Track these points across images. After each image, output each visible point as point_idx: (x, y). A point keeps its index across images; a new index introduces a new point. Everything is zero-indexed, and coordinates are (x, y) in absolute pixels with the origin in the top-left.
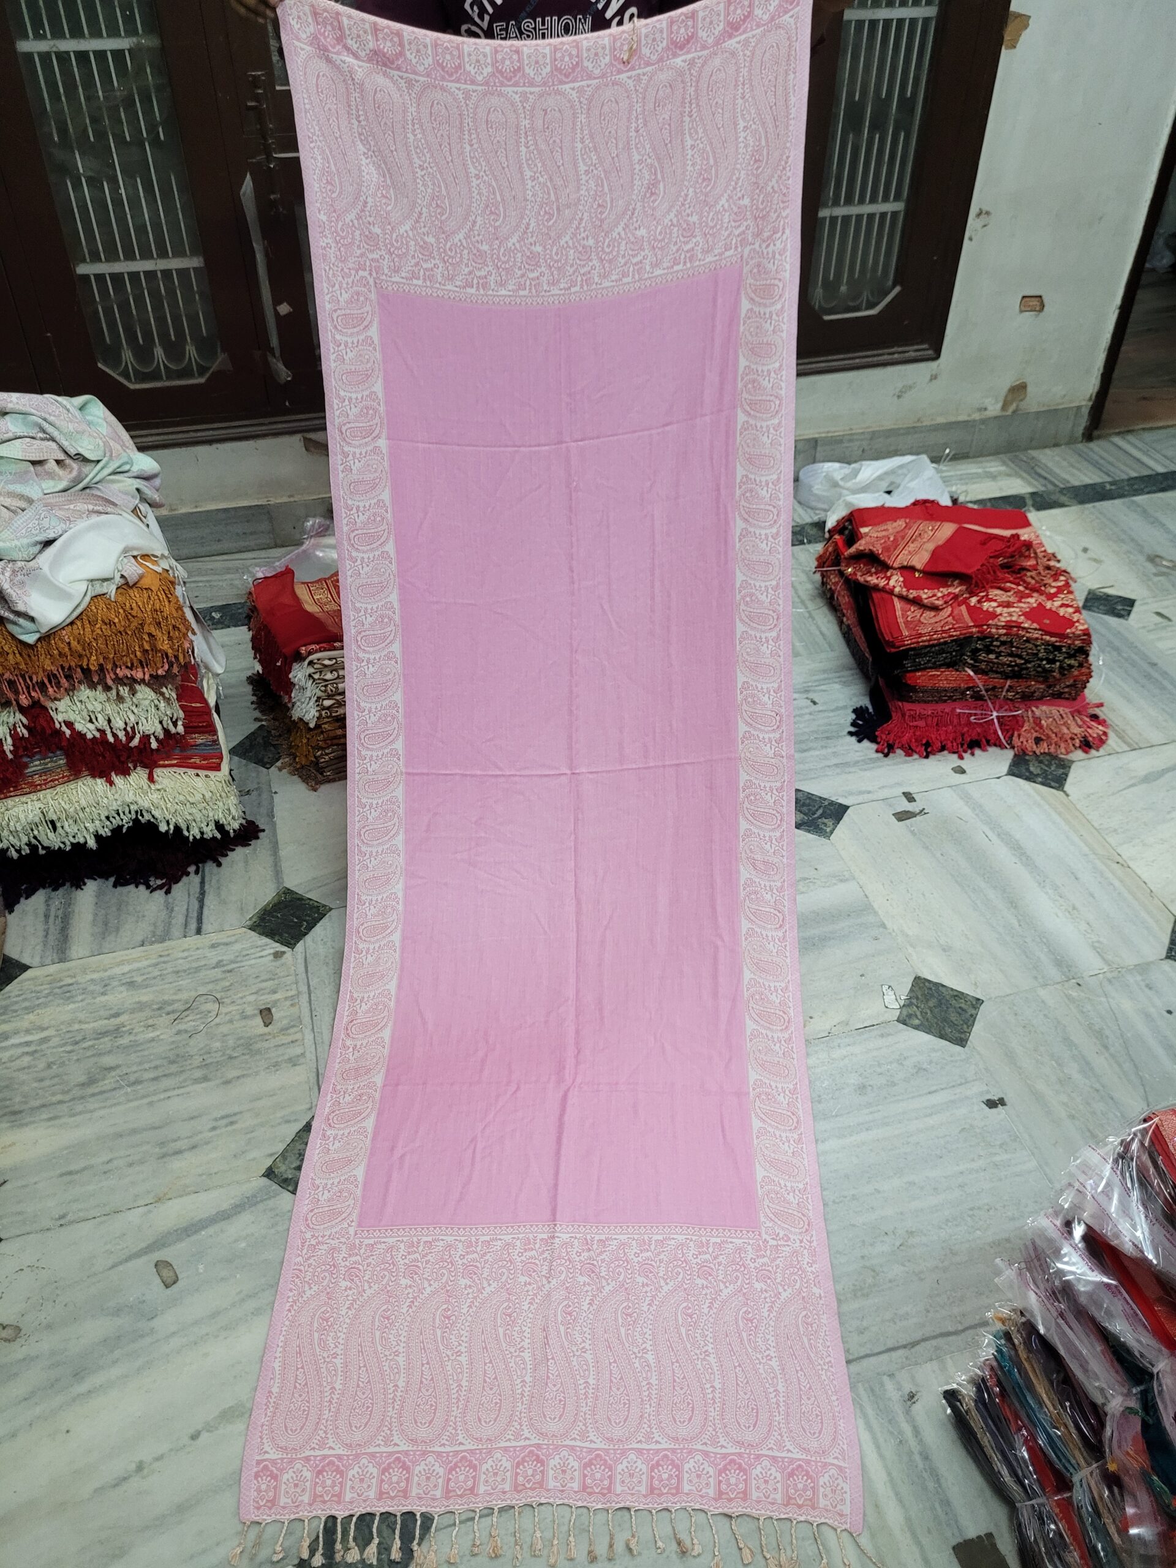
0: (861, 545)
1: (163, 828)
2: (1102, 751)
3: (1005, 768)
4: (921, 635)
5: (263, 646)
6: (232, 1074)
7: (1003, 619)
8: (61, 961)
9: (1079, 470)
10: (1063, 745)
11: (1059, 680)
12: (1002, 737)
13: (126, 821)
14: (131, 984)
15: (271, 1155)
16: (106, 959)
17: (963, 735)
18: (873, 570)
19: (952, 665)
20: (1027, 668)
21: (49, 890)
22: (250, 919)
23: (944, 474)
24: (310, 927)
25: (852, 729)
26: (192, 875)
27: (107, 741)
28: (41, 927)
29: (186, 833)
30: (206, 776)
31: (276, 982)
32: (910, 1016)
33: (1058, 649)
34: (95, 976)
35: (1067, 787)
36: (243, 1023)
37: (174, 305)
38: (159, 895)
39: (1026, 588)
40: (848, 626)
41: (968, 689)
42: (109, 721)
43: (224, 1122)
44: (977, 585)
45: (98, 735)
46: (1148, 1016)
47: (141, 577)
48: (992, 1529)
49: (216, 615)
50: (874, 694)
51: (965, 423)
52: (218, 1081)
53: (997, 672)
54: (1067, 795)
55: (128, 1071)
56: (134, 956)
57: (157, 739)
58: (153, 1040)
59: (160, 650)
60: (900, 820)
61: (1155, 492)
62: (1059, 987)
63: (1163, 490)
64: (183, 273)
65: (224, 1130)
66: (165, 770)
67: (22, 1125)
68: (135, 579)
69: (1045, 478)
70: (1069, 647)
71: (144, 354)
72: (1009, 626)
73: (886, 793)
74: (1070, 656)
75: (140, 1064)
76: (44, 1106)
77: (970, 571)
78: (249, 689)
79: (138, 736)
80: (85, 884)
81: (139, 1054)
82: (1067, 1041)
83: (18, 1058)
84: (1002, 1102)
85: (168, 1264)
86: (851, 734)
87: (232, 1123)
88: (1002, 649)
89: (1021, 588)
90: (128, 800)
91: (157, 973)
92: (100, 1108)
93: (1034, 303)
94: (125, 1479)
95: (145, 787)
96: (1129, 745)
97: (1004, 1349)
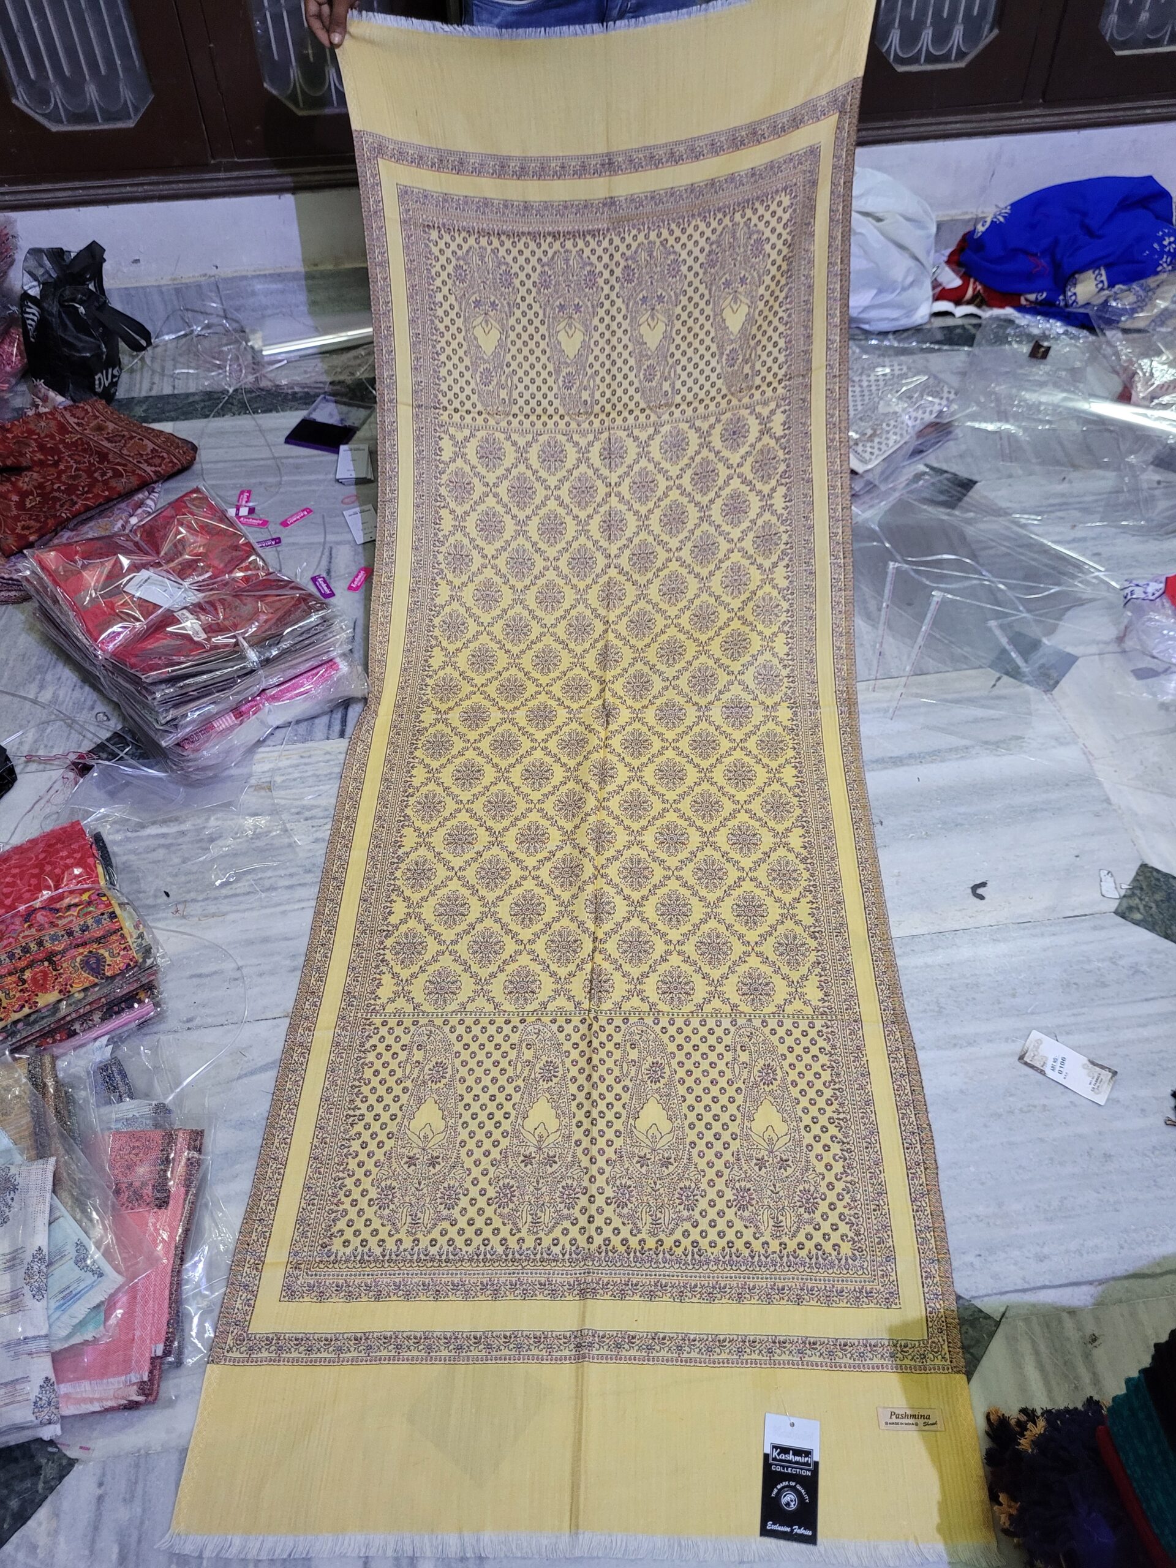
32: (1130, 909)
55: (263, 876)
60: (1139, 677)
71: (314, 75)
75: (275, 869)
81: (276, 859)
83: (153, 849)
92: (234, 912)
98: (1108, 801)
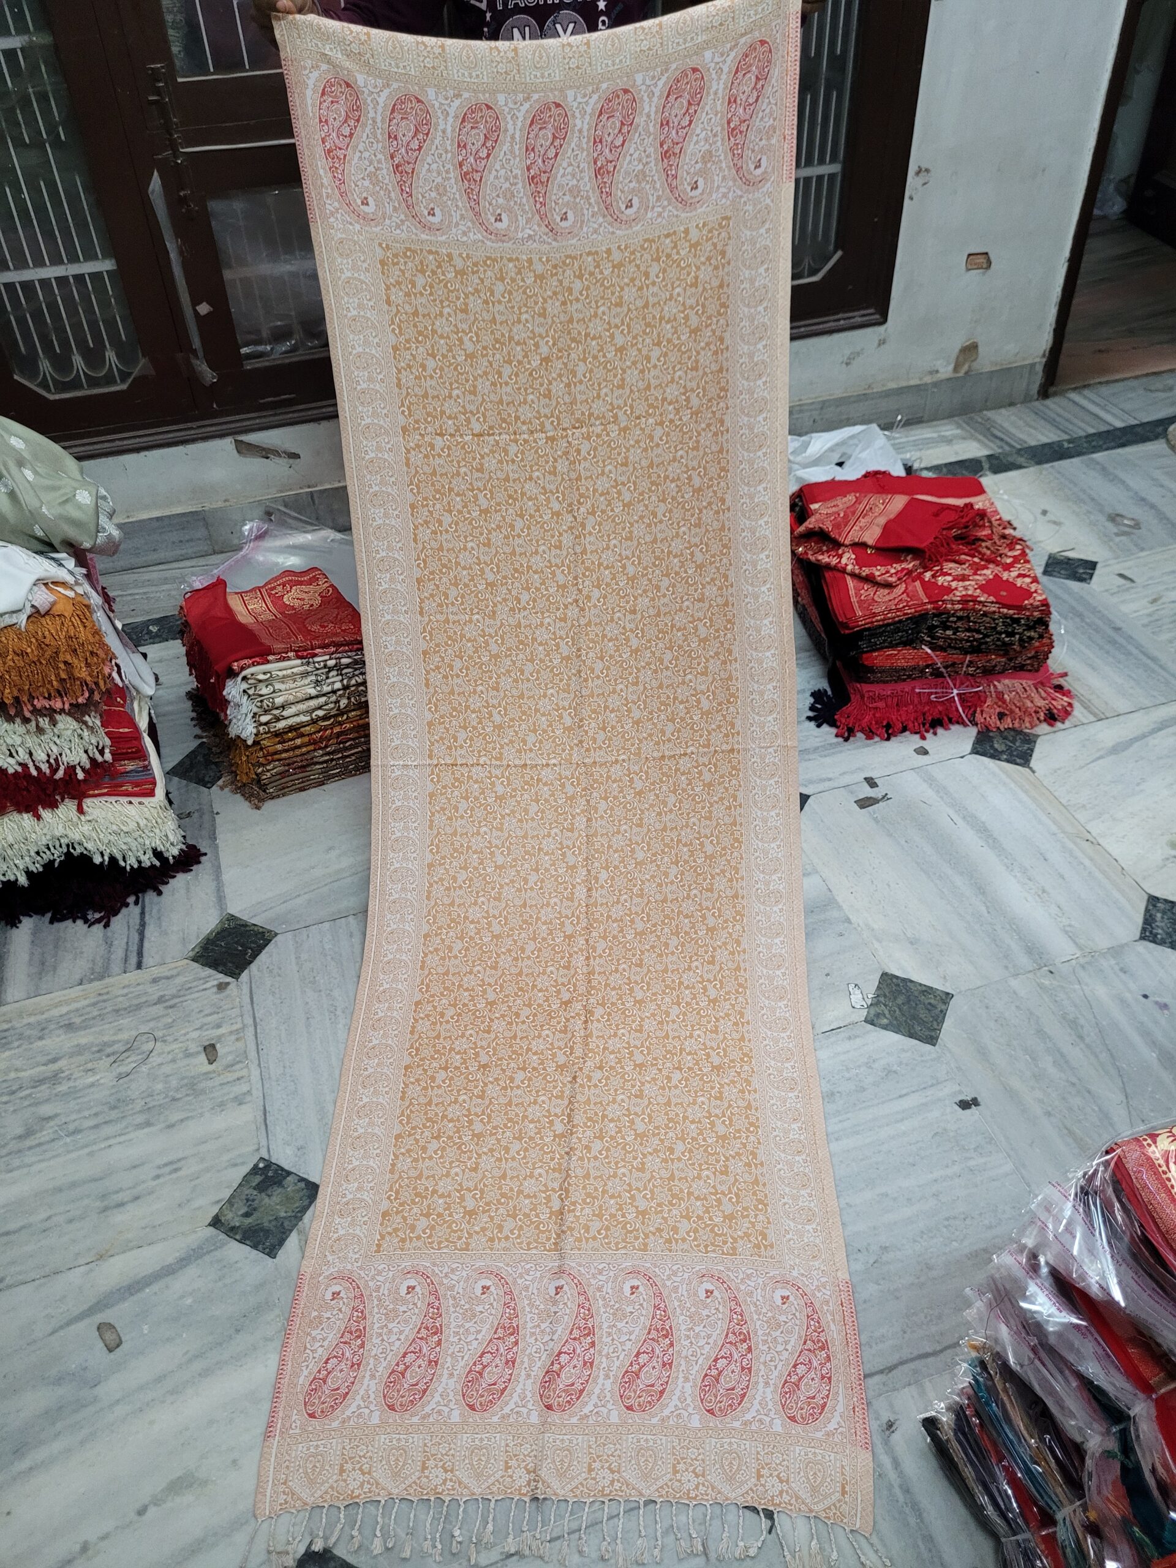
0: (811, 523)
1: (97, 860)
2: (1067, 723)
3: (968, 746)
4: (875, 615)
5: (197, 660)
6: (175, 1117)
7: (958, 594)
9: (1035, 429)
10: (1027, 719)
11: (1021, 652)
12: (964, 716)
13: (57, 855)
14: (70, 1027)
15: (218, 1202)
16: (43, 1000)
17: (924, 714)
18: (825, 548)
19: (908, 643)
20: (986, 643)
22: (193, 949)
23: (897, 441)
24: (255, 956)
25: (811, 714)
26: (132, 906)
27: (30, 775)
29: (122, 864)
30: (140, 803)
31: (220, 1015)
32: (878, 1015)
33: (1017, 621)
34: (32, 1020)
35: (1033, 764)
36: (186, 1062)
37: (89, 310)
38: (98, 928)
39: (981, 559)
40: (803, 606)
41: (927, 666)
42: (31, 754)
43: (168, 1169)
44: (930, 559)
45: (19, 769)
46: (1123, 1001)
47: (53, 604)
49: (154, 629)
50: (832, 676)
51: (917, 387)
52: (163, 1125)
53: (955, 648)
54: (1034, 772)
55: (67, 1120)
56: (73, 996)
57: (83, 769)
58: (92, 1085)
59: (78, 679)
60: (862, 807)
61: (1113, 448)
62: (1030, 975)
63: (1123, 445)
64: (96, 276)
65: (168, 1177)
66: (95, 800)
68: (47, 608)
69: (1002, 440)
70: (1028, 619)
72: (964, 600)
73: (847, 780)
74: (1029, 628)
75: (79, 1111)
77: (922, 546)
78: (188, 704)
79: (62, 768)
80: (20, 922)
81: (79, 1101)
82: (1040, 1033)
84: (975, 1102)
85: (111, 1326)
86: (809, 719)
87: (176, 1170)
88: (959, 624)
89: (976, 560)
90: (57, 834)
91: (96, 1013)
92: (40, 1161)
93: (980, 261)
95: (75, 819)
96: (1095, 715)
97: (981, 1379)
98: (848, 921)
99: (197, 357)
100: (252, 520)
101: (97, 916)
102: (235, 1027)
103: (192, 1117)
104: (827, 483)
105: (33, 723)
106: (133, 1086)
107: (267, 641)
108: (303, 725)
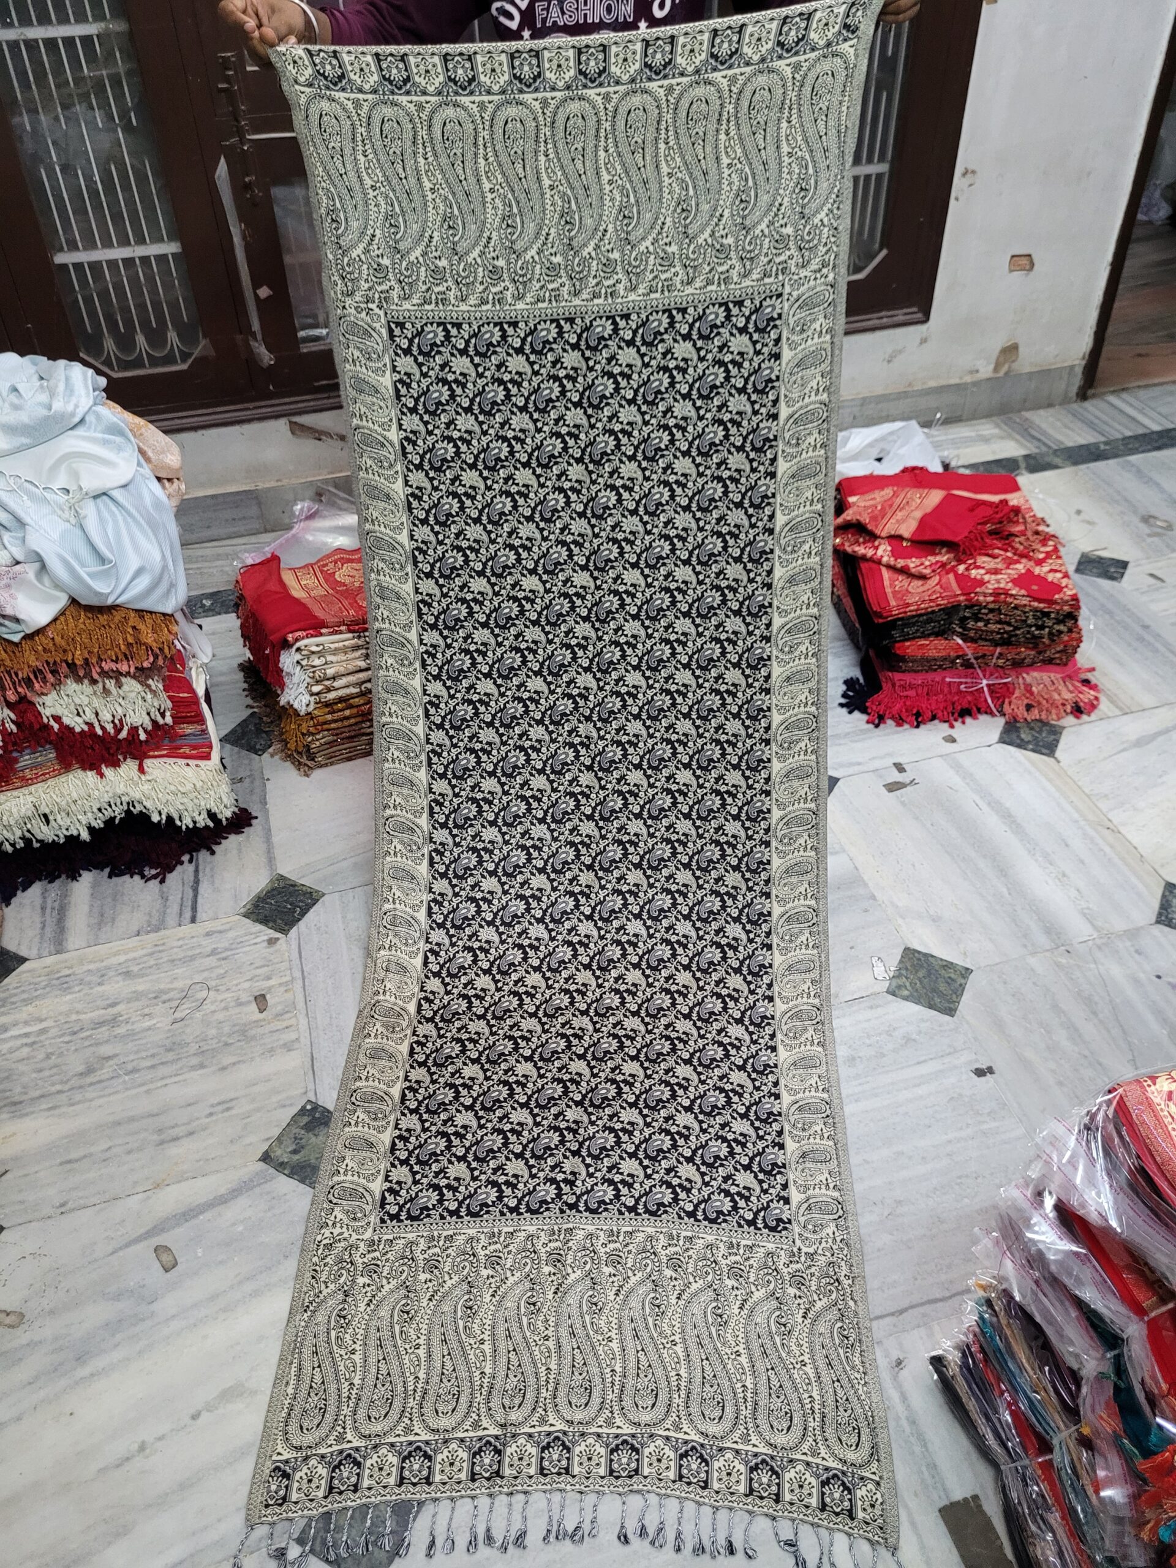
0: (850, 515)
1: (155, 818)
2: (1094, 716)
3: (996, 736)
4: (908, 605)
5: (252, 633)
6: (227, 1060)
7: (990, 586)
8: (58, 952)
9: (1072, 430)
10: (1054, 711)
11: (1050, 646)
12: (992, 705)
13: (118, 812)
14: (127, 974)
15: (267, 1140)
16: (102, 949)
17: (953, 703)
18: (861, 540)
19: (940, 634)
20: (1016, 635)
21: (45, 882)
22: (244, 906)
23: (935, 439)
24: (303, 913)
25: (843, 701)
26: (186, 863)
27: (96, 734)
28: (38, 919)
29: (178, 823)
30: (197, 765)
31: (271, 968)
32: (899, 987)
33: (1047, 615)
34: (92, 967)
35: (1058, 754)
36: (238, 1010)
37: (154, 291)
38: (154, 883)
39: (1014, 554)
40: (838, 596)
41: (958, 657)
42: (97, 714)
43: (220, 1108)
44: (964, 552)
45: (86, 728)
46: (1136, 981)
48: (978, 1492)
49: (207, 603)
50: (865, 665)
51: (957, 386)
52: (216, 1068)
53: (986, 640)
54: (1059, 762)
55: (126, 1059)
56: (130, 946)
57: (145, 731)
58: (149, 1029)
59: (145, 643)
60: (890, 790)
61: (1149, 451)
62: (1048, 954)
63: (1159, 448)
64: (162, 259)
65: (221, 1115)
66: (155, 761)
67: (22, 1116)
69: (1039, 440)
70: (1058, 613)
71: (126, 342)
72: (996, 593)
73: (877, 764)
74: (1059, 622)
75: (137, 1052)
76: (42, 1096)
77: (957, 539)
78: (240, 676)
79: (126, 729)
80: (80, 875)
81: (137, 1043)
82: (1056, 1008)
83: (18, 1049)
84: (990, 1070)
85: (167, 1249)
86: (842, 705)
87: (228, 1109)
88: (990, 616)
89: (1009, 554)
90: (119, 792)
91: (152, 962)
92: (101, 1097)
93: (1024, 262)
94: (128, 1459)
95: (136, 778)
96: (1121, 709)
97: (986, 1316)
98: (873, 897)
99: (256, 339)
100: (303, 500)
101: (154, 872)
102: (284, 979)
103: (243, 1062)
104: (865, 477)
105: (100, 685)
106: (188, 1030)
107: (319, 613)
108: (352, 697)
